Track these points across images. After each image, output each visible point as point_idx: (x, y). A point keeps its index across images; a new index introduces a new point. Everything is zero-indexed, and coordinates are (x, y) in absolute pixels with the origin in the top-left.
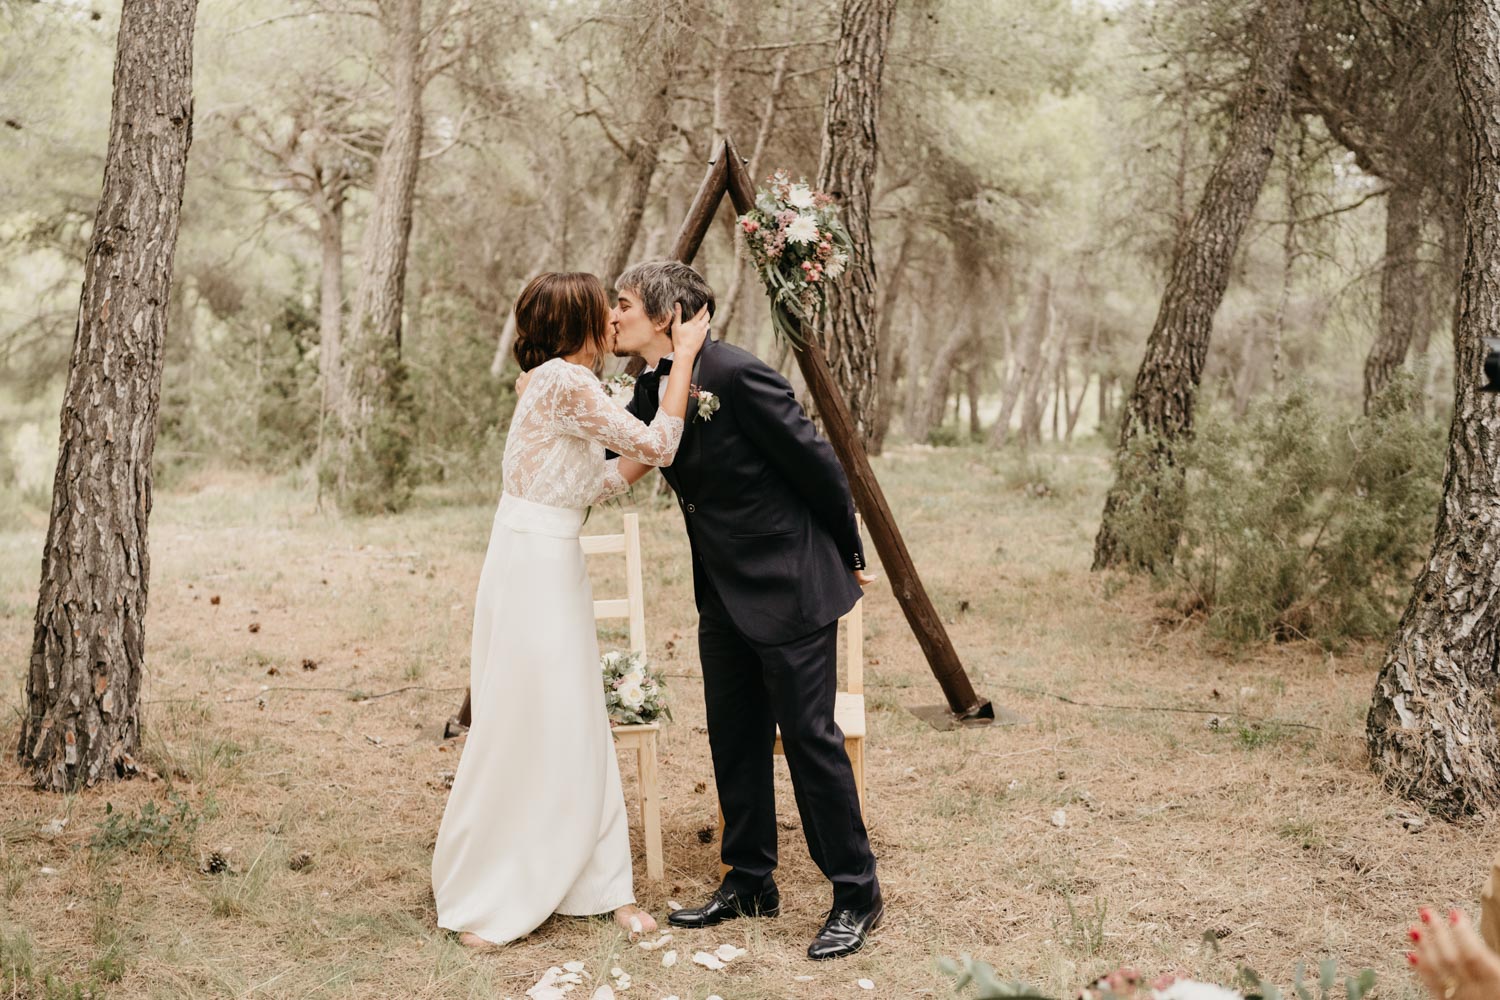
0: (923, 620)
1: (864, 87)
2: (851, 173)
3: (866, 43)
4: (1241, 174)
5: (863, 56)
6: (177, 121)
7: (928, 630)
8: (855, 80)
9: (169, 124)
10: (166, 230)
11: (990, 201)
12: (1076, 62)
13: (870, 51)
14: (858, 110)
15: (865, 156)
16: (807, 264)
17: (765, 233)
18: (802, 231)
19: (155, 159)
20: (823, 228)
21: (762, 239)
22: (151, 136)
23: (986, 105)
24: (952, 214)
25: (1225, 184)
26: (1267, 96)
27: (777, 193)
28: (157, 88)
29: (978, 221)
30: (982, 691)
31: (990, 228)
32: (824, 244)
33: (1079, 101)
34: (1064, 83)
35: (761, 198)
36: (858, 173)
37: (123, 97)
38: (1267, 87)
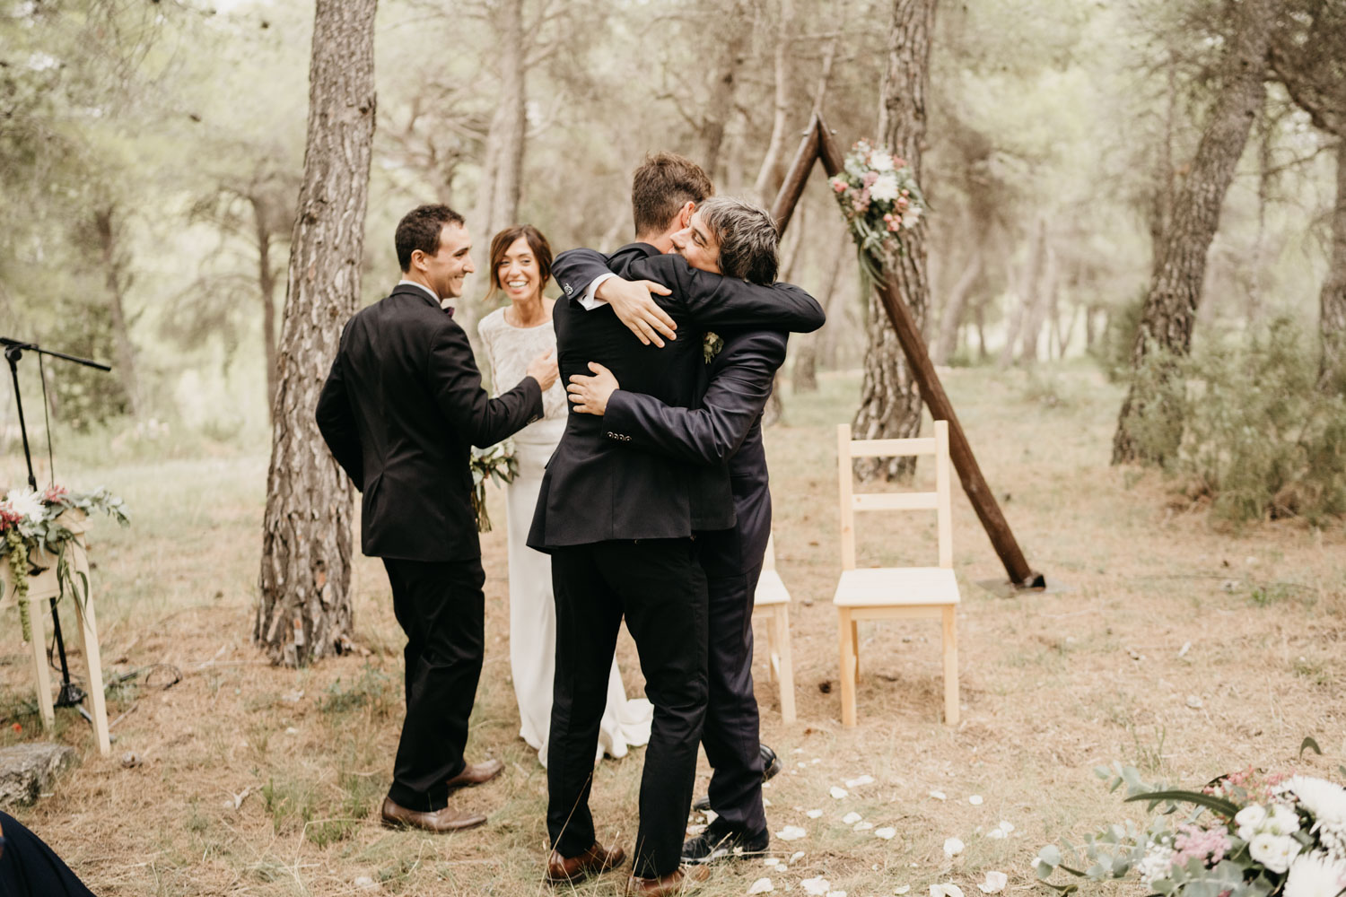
1: (914, 68)
2: (905, 141)
3: (915, 31)
4: (1229, 134)
5: (913, 42)
6: (364, 111)
8: (907, 63)
9: (358, 113)
10: (359, 202)
11: (1001, 161)
12: (1074, 41)
13: (919, 37)
14: (910, 88)
15: (916, 126)
16: (888, 217)
17: (853, 192)
18: (884, 190)
19: (347, 143)
20: (902, 186)
21: (851, 198)
22: (343, 124)
23: (998, 81)
24: (968, 173)
25: (1214, 142)
26: (1249, 68)
27: (861, 158)
28: (347, 84)
29: (992, 179)
30: (1036, 565)
31: (1000, 184)
32: (902, 200)
33: (1075, 75)
34: (1062, 62)
35: (849, 163)
36: (911, 141)
37: (318, 92)
38: (1247, 58)
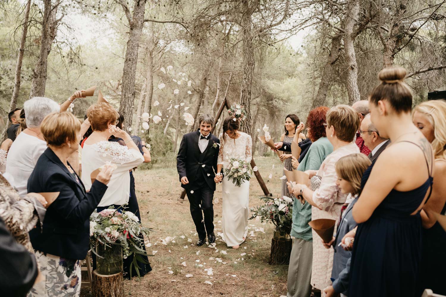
0: (260, 179)
1: (249, 83)
2: (246, 99)
3: (249, 75)
4: (320, 99)
5: (248, 77)
6: (133, 94)
7: (261, 181)
8: (247, 82)
9: (132, 95)
10: (131, 113)
11: (276, 101)
12: (294, 72)
14: (247, 88)
15: (249, 96)
16: (239, 118)
17: (232, 113)
18: (238, 112)
19: (129, 101)
20: (242, 112)
21: (232, 114)
22: (129, 97)
24: (268, 104)
25: (317, 101)
26: (325, 84)
27: (234, 106)
28: (130, 89)
29: (273, 106)
30: (270, 192)
31: (276, 107)
32: (242, 115)
35: (231, 107)
36: (248, 100)
37: (124, 90)
38: (325, 83)
